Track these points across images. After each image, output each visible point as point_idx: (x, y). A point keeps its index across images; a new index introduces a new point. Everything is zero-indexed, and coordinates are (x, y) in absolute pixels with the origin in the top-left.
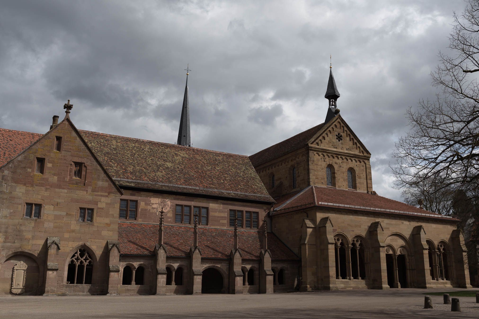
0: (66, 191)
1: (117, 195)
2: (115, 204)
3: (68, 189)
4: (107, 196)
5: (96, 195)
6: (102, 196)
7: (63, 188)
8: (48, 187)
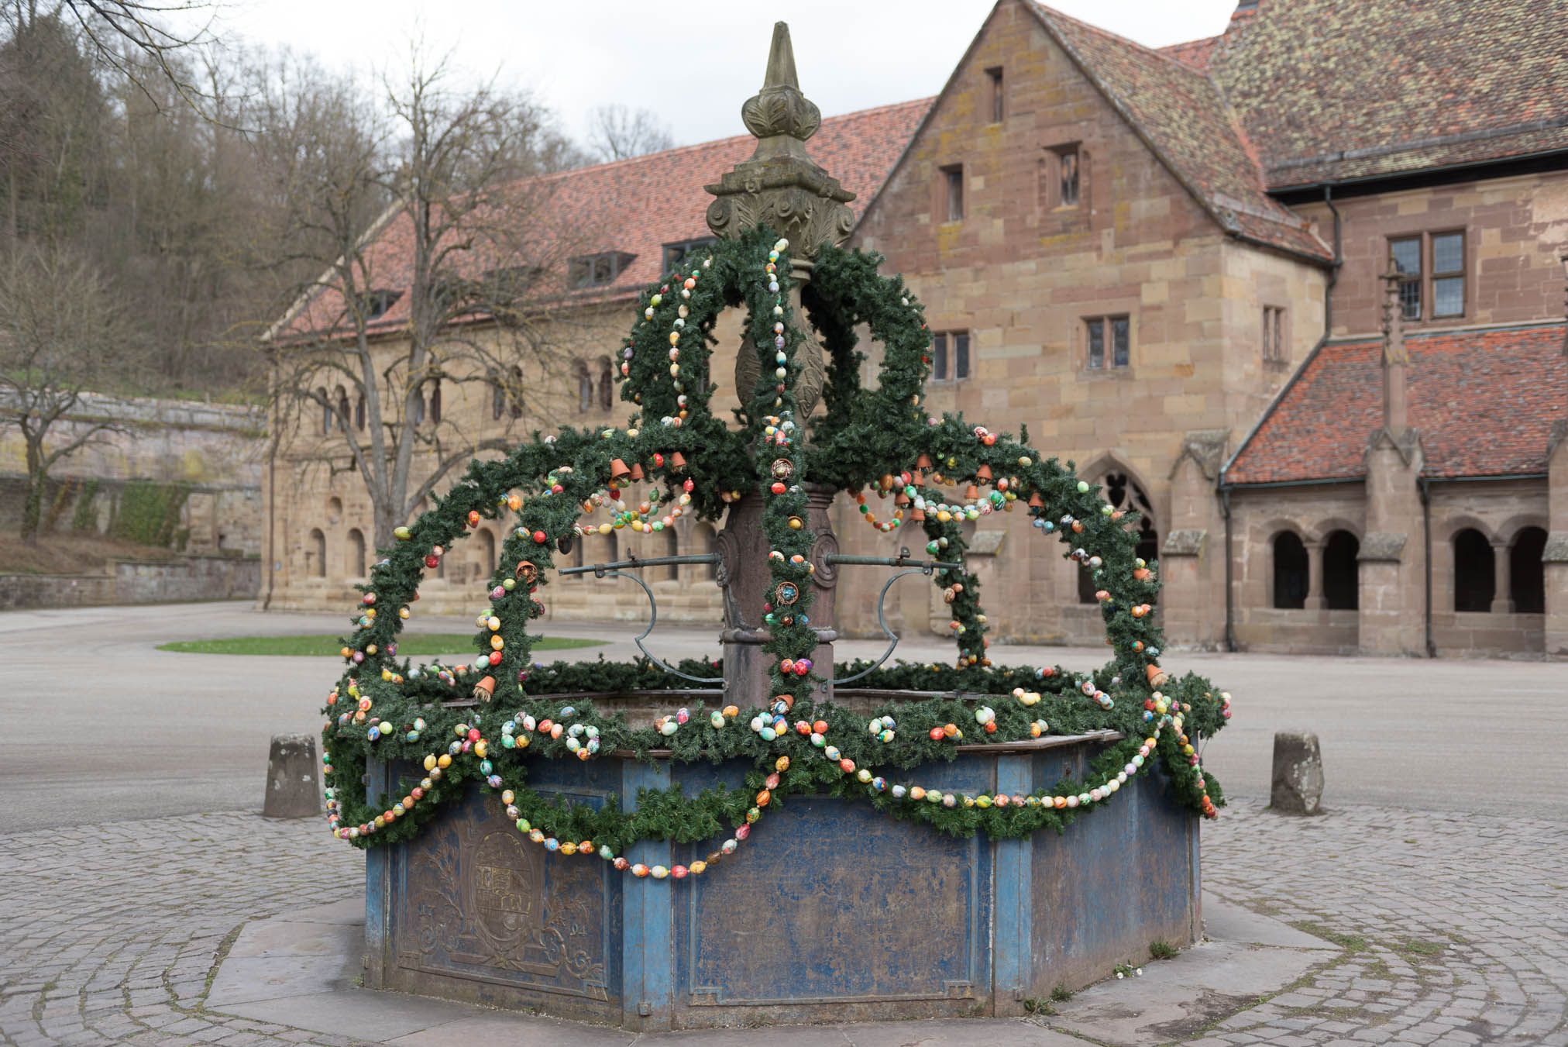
0: (1032, 265)
1: (1208, 240)
2: (1204, 279)
3: (1041, 255)
4: (1169, 254)
5: (1132, 259)
6: (1152, 256)
7: (1026, 258)
8: (980, 264)
